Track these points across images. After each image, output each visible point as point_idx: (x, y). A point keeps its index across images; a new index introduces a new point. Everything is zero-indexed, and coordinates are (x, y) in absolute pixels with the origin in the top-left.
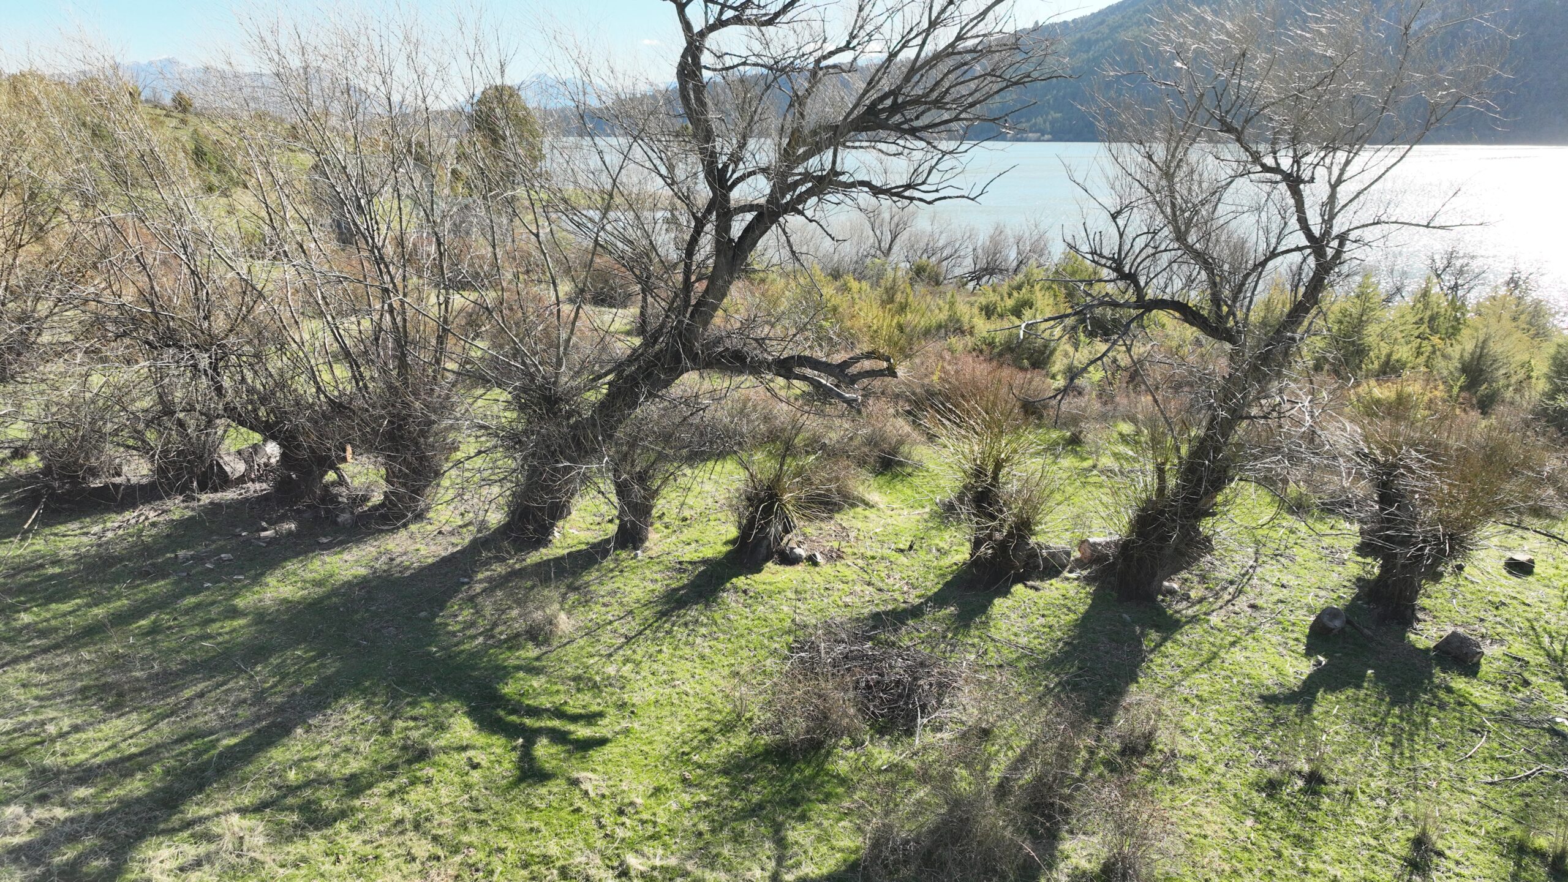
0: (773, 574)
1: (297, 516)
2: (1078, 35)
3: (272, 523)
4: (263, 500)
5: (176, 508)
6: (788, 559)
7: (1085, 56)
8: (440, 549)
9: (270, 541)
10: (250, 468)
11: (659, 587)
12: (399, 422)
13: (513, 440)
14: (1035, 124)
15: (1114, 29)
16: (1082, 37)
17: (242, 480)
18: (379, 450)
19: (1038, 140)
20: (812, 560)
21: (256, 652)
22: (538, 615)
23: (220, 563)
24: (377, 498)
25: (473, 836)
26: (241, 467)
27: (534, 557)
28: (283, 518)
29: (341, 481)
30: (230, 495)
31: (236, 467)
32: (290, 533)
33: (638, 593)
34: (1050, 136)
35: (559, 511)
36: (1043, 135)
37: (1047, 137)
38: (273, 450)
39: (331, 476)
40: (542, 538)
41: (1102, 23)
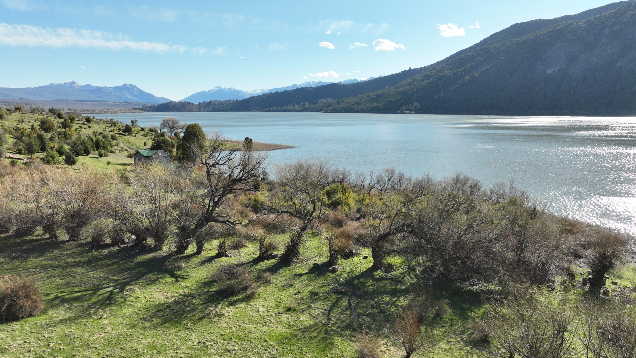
0: (223, 259)
1: (138, 249)
2: (425, 74)
3: (134, 251)
4: (131, 246)
5: (116, 248)
6: (227, 256)
7: (427, 81)
8: (164, 254)
9: (134, 253)
10: (129, 241)
11: (202, 260)
12: (157, 232)
13: (177, 235)
14: (408, 108)
15: (438, 71)
16: (426, 74)
17: (128, 243)
18: (154, 237)
19: (409, 113)
20: (231, 256)
21: (134, 269)
22: (179, 264)
24: (153, 246)
25: (165, 289)
26: (127, 240)
27: (182, 255)
28: (136, 249)
29: (146, 243)
30: (125, 245)
32: (137, 252)
33: (197, 262)
34: (414, 112)
35: (186, 248)
36: (411, 111)
37: (413, 112)
38: (133, 237)
39: (144, 242)
40: (183, 253)
41: (434, 69)
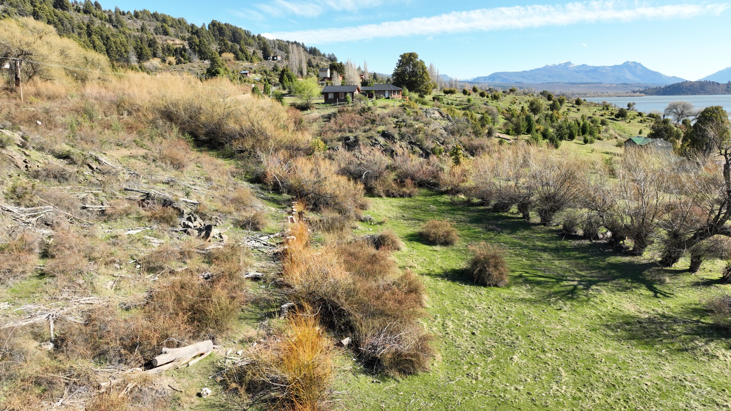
1: (612, 248)
3: (607, 249)
4: (605, 244)
5: (587, 242)
8: (644, 262)
9: (607, 252)
10: (603, 237)
11: (696, 281)
12: (639, 233)
13: (665, 242)
17: (602, 239)
18: (634, 239)
21: (604, 269)
22: (662, 278)
23: (597, 254)
24: (631, 249)
25: (639, 301)
27: (668, 268)
28: (610, 248)
29: (624, 244)
30: (599, 241)
31: (601, 236)
32: (611, 252)
33: (689, 281)
35: (675, 260)
38: (609, 234)
39: (622, 242)
40: (669, 265)
